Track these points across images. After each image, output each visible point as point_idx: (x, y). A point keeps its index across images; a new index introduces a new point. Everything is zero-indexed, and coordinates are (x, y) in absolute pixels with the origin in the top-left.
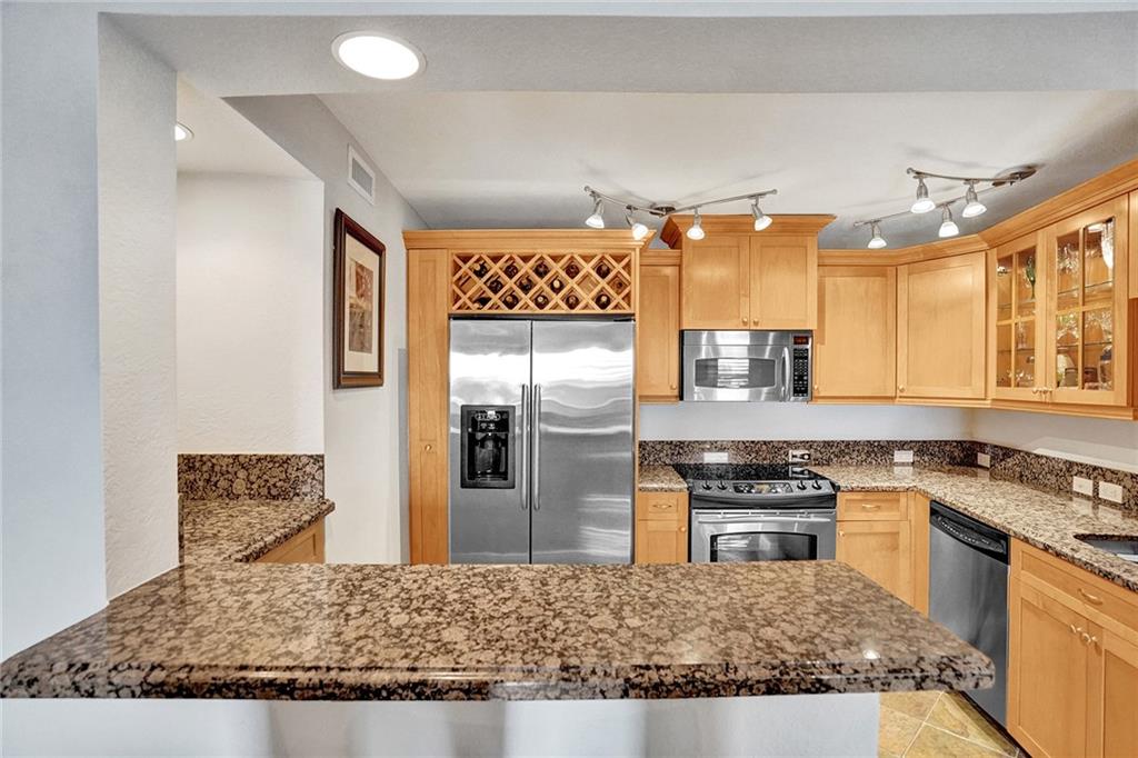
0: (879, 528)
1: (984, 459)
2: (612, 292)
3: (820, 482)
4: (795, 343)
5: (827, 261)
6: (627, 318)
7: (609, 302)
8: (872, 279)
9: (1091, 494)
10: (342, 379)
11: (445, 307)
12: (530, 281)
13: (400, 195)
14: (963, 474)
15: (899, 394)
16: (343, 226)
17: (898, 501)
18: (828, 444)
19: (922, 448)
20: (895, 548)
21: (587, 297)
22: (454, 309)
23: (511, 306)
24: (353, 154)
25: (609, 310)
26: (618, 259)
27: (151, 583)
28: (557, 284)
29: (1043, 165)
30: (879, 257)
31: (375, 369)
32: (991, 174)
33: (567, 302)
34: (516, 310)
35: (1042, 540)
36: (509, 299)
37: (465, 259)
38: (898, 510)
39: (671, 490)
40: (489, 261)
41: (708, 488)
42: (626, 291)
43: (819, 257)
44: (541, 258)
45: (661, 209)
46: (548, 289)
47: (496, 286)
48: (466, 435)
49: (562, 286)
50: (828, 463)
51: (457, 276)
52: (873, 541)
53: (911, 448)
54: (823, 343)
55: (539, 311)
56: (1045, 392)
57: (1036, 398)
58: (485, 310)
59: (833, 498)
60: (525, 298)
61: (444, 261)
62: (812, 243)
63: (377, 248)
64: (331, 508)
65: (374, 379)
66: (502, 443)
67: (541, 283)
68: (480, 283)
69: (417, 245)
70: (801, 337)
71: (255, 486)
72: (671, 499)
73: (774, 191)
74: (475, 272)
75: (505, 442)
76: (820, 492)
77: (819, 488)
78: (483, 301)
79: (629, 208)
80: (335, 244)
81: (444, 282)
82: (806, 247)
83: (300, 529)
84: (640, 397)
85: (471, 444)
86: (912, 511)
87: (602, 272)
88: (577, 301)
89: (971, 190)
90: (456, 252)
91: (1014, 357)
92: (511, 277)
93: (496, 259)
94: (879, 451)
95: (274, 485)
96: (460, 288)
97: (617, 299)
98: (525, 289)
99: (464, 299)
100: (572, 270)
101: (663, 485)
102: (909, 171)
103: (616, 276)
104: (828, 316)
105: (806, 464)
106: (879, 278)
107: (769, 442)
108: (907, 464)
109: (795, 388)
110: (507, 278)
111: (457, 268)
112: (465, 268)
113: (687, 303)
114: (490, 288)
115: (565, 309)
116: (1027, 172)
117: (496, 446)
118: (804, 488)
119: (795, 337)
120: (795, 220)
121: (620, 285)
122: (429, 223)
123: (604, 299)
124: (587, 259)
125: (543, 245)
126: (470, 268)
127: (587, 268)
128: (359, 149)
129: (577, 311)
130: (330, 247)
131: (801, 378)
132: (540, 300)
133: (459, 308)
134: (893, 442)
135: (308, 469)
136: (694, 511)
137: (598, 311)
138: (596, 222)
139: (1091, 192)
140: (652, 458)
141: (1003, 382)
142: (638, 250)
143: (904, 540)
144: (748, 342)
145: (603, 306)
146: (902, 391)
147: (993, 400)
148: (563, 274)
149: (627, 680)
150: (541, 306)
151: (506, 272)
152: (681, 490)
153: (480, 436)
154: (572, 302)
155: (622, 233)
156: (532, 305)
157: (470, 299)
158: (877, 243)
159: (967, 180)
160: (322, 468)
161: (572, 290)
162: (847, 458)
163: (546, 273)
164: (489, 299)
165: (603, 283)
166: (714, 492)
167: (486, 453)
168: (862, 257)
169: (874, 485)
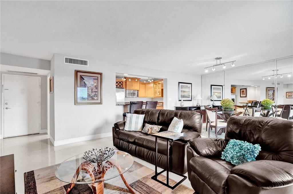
5: (140, 83)
6: (123, 88)
15: (146, 97)
26: (122, 82)
56: (157, 96)
62: (138, 81)
91: (155, 93)
104: (140, 88)
106: (144, 85)
113: (127, 87)
119: (137, 91)
131: (138, 95)
141: (155, 95)
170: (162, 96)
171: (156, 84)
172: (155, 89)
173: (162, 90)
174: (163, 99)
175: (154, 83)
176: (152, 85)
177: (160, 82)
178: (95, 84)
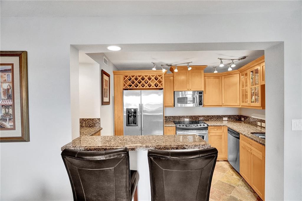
0: (218, 134)
1: (243, 119)
2: (158, 83)
3: (205, 124)
4: (199, 94)
5: (206, 75)
6: (162, 89)
7: (158, 85)
8: (216, 79)
9: (260, 125)
10: (103, 103)
11: (122, 87)
12: (140, 81)
13: (112, 63)
14: (237, 122)
15: (223, 105)
16: (103, 73)
17: (222, 128)
18: (208, 116)
19: (229, 117)
20: (221, 138)
21: (153, 85)
22: (124, 88)
23: (136, 87)
24: (104, 57)
25: (158, 87)
27: (77, 138)
28: (146, 82)
29: (247, 56)
30: (217, 74)
31: (108, 101)
32: (238, 58)
33: (149, 86)
34: (137, 88)
35: (244, 134)
36: (136, 85)
37: (126, 77)
38: (222, 130)
39: (172, 126)
40: (131, 77)
41: (180, 126)
42: (161, 83)
43: (204, 75)
44: (143, 76)
45: (169, 65)
46: (144, 83)
47: (133, 82)
48: (127, 115)
49: (147, 82)
50: (208, 120)
51: (125, 80)
52: (216, 137)
53: (227, 117)
54: (206, 94)
55: (143, 88)
56: (249, 104)
57: (248, 105)
58: (131, 88)
59: (207, 127)
60: (140, 85)
61: (122, 77)
62: (202, 72)
63: (108, 76)
64: (102, 129)
65: (108, 103)
66: (135, 116)
67: (143, 82)
68: (130, 82)
69: (116, 74)
70: (201, 93)
71: (87, 125)
72: (172, 128)
73: (192, 62)
74: (128, 79)
75: (136, 116)
76: (204, 126)
77: (204, 125)
78: (130, 86)
79: (162, 65)
80: (101, 76)
81: (122, 82)
82: (201, 72)
83: (97, 132)
84: (165, 106)
85: (128, 117)
86: (225, 130)
87: (156, 79)
88: (151, 86)
89: (233, 62)
90: (124, 75)
91: (244, 96)
92: (136, 80)
93: (133, 76)
94: (219, 118)
95: (91, 124)
96: (125, 83)
97: (159, 85)
98: (140, 83)
99: (126, 85)
100: (150, 79)
101: (170, 125)
102: (218, 58)
103: (159, 80)
104: (207, 87)
105: (203, 121)
106: (218, 79)
107: (195, 116)
108: (226, 121)
109: (199, 104)
110: (135, 81)
111: (125, 79)
112: (126, 78)
113: (175, 85)
114: (132, 83)
115: (148, 87)
116: (244, 58)
117: (134, 117)
118: (201, 126)
119: (199, 93)
120: (198, 67)
121: (160, 82)
122: (118, 69)
123: (156, 85)
124: (153, 76)
125: (143, 73)
126: (127, 79)
127: (153, 78)
128: (106, 56)
129: (151, 88)
130: (101, 77)
131: (201, 101)
132: (143, 85)
133: (125, 87)
134: (223, 116)
135: (97, 121)
136: (177, 131)
137: (155, 87)
138: (154, 69)
139: (254, 63)
140: (168, 120)
141: (243, 102)
142: (164, 74)
143: (223, 137)
144: (192, 94)
145: (156, 87)
146: (223, 104)
147: (242, 106)
148: (148, 80)
149: (155, 147)
150: (143, 87)
151: (135, 79)
152: (174, 126)
153: (130, 115)
154: (150, 85)
155: (160, 71)
156: (141, 86)
157: (127, 85)
158: (216, 72)
159: (232, 60)
160: (100, 121)
161: (150, 83)
162: (213, 119)
163: (144, 79)
164: (132, 85)
165: (156, 81)
166: (181, 127)
167: (131, 119)
168: (213, 74)
169: (216, 125)
170: (263, 106)
171: (246, 74)
172: (243, 86)
173: (263, 87)
174: (264, 114)
175: (241, 72)
176: (236, 78)
177: (256, 68)
178: (5, 86)
